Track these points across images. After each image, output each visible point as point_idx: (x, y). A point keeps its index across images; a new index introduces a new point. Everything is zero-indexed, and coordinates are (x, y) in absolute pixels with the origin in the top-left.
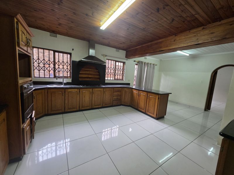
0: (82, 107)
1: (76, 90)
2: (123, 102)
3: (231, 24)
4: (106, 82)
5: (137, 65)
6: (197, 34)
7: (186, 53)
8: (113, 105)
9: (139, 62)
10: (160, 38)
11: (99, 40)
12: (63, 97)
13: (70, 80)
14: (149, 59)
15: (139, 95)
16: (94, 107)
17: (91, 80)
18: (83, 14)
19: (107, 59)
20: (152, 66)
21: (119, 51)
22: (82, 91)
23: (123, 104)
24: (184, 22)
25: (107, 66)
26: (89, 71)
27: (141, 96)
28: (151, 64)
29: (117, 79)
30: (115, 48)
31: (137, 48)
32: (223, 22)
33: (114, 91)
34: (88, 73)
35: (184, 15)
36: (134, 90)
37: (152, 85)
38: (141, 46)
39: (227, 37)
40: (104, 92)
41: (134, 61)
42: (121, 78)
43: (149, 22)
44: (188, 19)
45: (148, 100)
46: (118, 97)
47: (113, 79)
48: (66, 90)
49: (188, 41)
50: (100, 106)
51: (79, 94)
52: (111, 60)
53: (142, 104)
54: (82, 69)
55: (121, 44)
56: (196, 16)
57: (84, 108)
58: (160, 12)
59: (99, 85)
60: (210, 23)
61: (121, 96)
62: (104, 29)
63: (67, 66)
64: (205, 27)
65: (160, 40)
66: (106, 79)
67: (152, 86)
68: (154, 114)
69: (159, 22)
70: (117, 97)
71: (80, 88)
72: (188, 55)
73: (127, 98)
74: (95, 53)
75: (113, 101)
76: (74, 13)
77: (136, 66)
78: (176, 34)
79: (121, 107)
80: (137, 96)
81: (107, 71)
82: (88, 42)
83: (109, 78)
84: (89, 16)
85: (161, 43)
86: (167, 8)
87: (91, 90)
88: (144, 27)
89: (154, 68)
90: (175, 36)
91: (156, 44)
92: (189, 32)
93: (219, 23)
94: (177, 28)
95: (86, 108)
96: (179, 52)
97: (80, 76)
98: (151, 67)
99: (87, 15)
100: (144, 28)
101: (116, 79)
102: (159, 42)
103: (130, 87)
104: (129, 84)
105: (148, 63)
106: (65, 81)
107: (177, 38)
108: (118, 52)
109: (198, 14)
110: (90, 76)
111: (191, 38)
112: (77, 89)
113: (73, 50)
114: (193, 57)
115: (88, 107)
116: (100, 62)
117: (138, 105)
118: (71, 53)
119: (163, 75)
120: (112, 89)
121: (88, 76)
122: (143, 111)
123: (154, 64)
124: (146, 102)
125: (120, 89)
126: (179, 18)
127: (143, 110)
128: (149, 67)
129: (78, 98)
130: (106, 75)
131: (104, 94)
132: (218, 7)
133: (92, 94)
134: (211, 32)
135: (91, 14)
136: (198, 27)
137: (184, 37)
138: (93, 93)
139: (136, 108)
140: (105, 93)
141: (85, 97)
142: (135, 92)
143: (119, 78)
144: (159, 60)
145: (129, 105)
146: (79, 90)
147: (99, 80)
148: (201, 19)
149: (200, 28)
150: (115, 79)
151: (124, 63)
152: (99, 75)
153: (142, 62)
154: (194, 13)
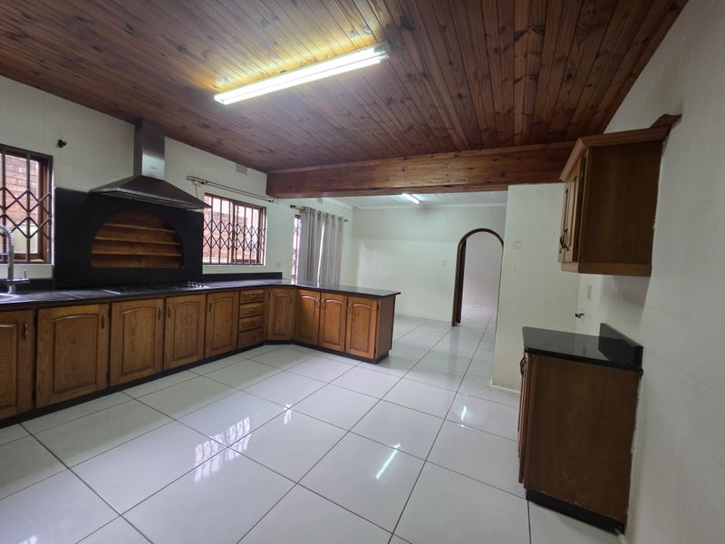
0: (123, 373)
1: (93, 309)
2: (270, 333)
3: (496, 158)
4: (205, 272)
5: (298, 217)
6: (446, 164)
7: (416, 199)
8: (240, 347)
9: (303, 210)
10: (372, 157)
11: (184, 128)
12: (27, 345)
13: (44, 271)
14: (330, 204)
15: (323, 305)
16: (172, 367)
17: (143, 265)
18: (169, 40)
19: (207, 194)
20: (337, 222)
21: (245, 172)
22: (121, 311)
23: (269, 338)
24: (428, 136)
25: (207, 218)
26: (134, 231)
27: (329, 307)
28: (333, 217)
29: (243, 262)
30: (233, 160)
31: (307, 172)
32: (484, 152)
33: (241, 302)
34: (132, 238)
35: (432, 125)
36: (303, 292)
37: (339, 274)
38: (317, 168)
39: (492, 180)
40: (208, 307)
41: (291, 206)
42: (255, 258)
43: (362, 118)
44: (437, 133)
45: (350, 315)
46: (256, 318)
47: (230, 261)
48: (42, 312)
49: (432, 177)
50: (195, 359)
51: (106, 325)
52: (222, 198)
53: (332, 330)
54: (106, 224)
55: (261, 152)
56: (450, 131)
57: (130, 378)
58: (391, 106)
59: (183, 283)
60: (466, 149)
61: (262, 313)
62: (226, 103)
63: (29, 211)
64: (459, 154)
65: (372, 163)
66: (206, 260)
67: (339, 277)
68: (367, 351)
69: (383, 125)
70: (249, 320)
71: (111, 301)
72: (417, 202)
73: (282, 319)
74: (165, 169)
75: (239, 332)
76: (128, 25)
77: (296, 220)
78: (406, 157)
79: (266, 348)
80: (318, 309)
81: (207, 233)
82: (133, 126)
83: (214, 258)
84: (189, 53)
85: (372, 168)
86: (407, 103)
87: (159, 303)
88: (345, 127)
89: (341, 229)
90: (405, 159)
91: (362, 169)
92: (432, 157)
93: (478, 152)
94: (414, 145)
95: (137, 376)
96: (405, 196)
97: (94, 252)
98: (333, 225)
99: (181, 49)
100: (343, 128)
101: (240, 261)
102: (368, 167)
103: (283, 283)
104: (278, 276)
105: (327, 215)
106: (21, 273)
107: (409, 165)
108: (243, 175)
109: (454, 128)
110: (140, 252)
111: (436, 171)
112: (100, 303)
113: (61, 144)
114: (425, 208)
115: (149, 367)
116: (184, 204)
117: (321, 334)
118: (52, 157)
119: (362, 246)
120: (236, 295)
121: (130, 253)
122: (337, 348)
123: (340, 219)
124: (343, 321)
125: (261, 291)
126: (423, 127)
127: (338, 345)
128: (330, 226)
129: (104, 339)
130: (206, 249)
131: (208, 314)
132: (483, 126)
133: (162, 316)
134: (468, 166)
135: (198, 53)
136: (448, 151)
137: (422, 166)
138: (165, 313)
139: (316, 343)
140: (213, 308)
141: (133, 332)
142: (306, 296)
143: (247, 258)
144: (351, 208)
145: (288, 338)
146: (106, 307)
147: (176, 266)
148: (455, 139)
149: (451, 155)
150: (235, 262)
151: (262, 210)
152: (179, 248)
153: (312, 211)
154: (448, 125)
